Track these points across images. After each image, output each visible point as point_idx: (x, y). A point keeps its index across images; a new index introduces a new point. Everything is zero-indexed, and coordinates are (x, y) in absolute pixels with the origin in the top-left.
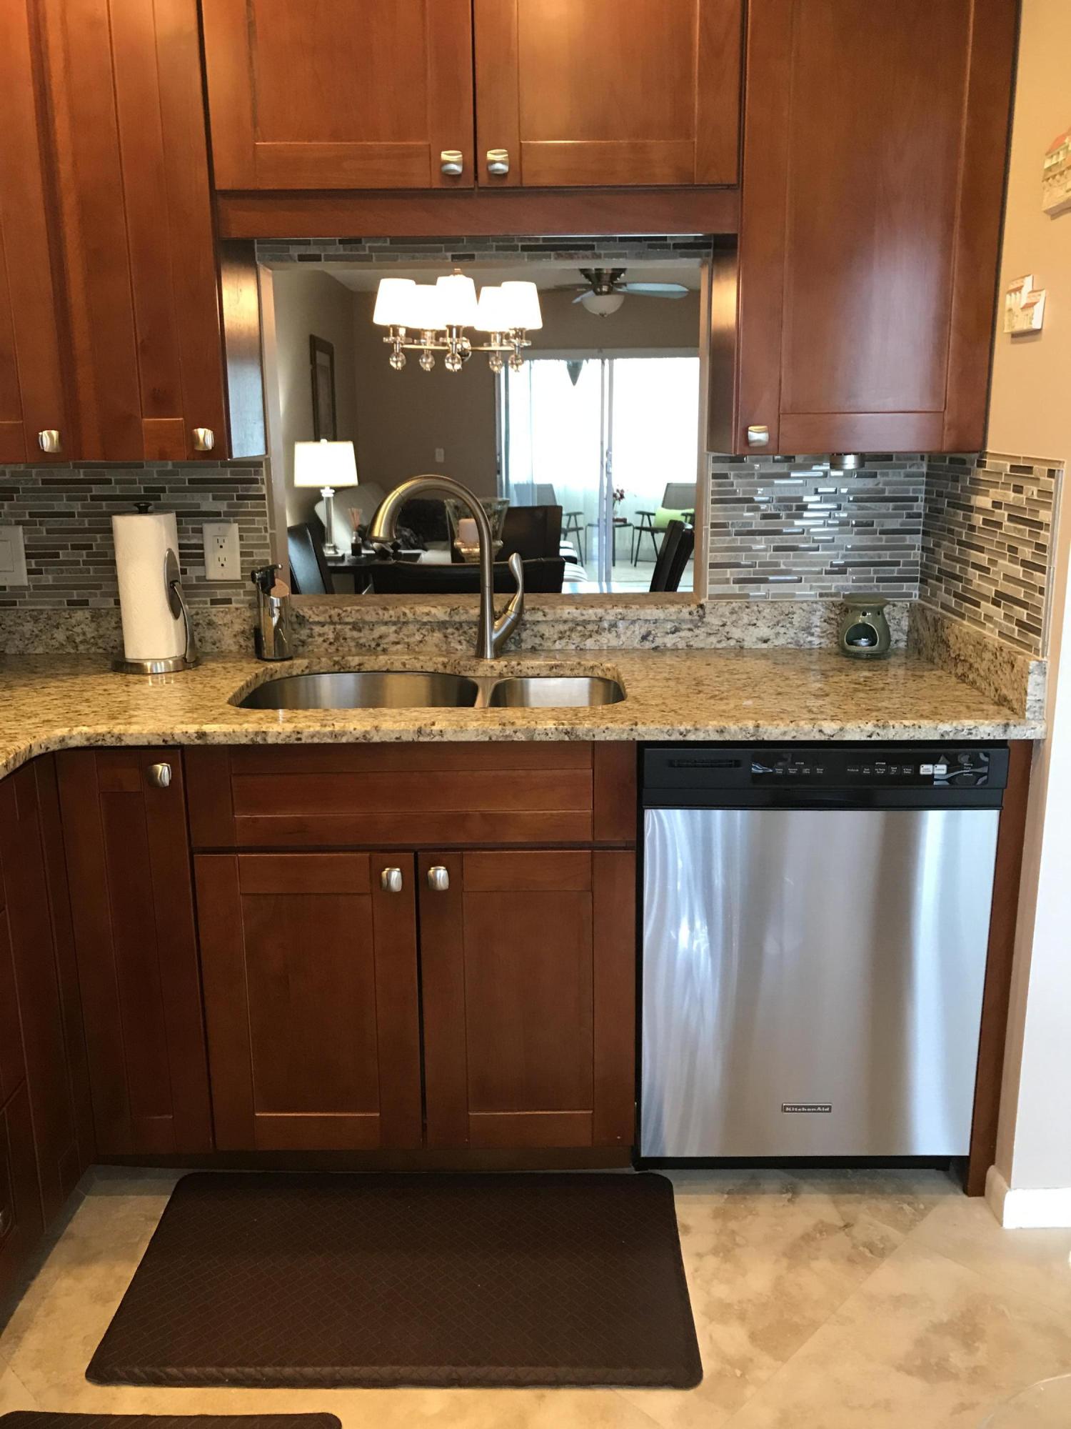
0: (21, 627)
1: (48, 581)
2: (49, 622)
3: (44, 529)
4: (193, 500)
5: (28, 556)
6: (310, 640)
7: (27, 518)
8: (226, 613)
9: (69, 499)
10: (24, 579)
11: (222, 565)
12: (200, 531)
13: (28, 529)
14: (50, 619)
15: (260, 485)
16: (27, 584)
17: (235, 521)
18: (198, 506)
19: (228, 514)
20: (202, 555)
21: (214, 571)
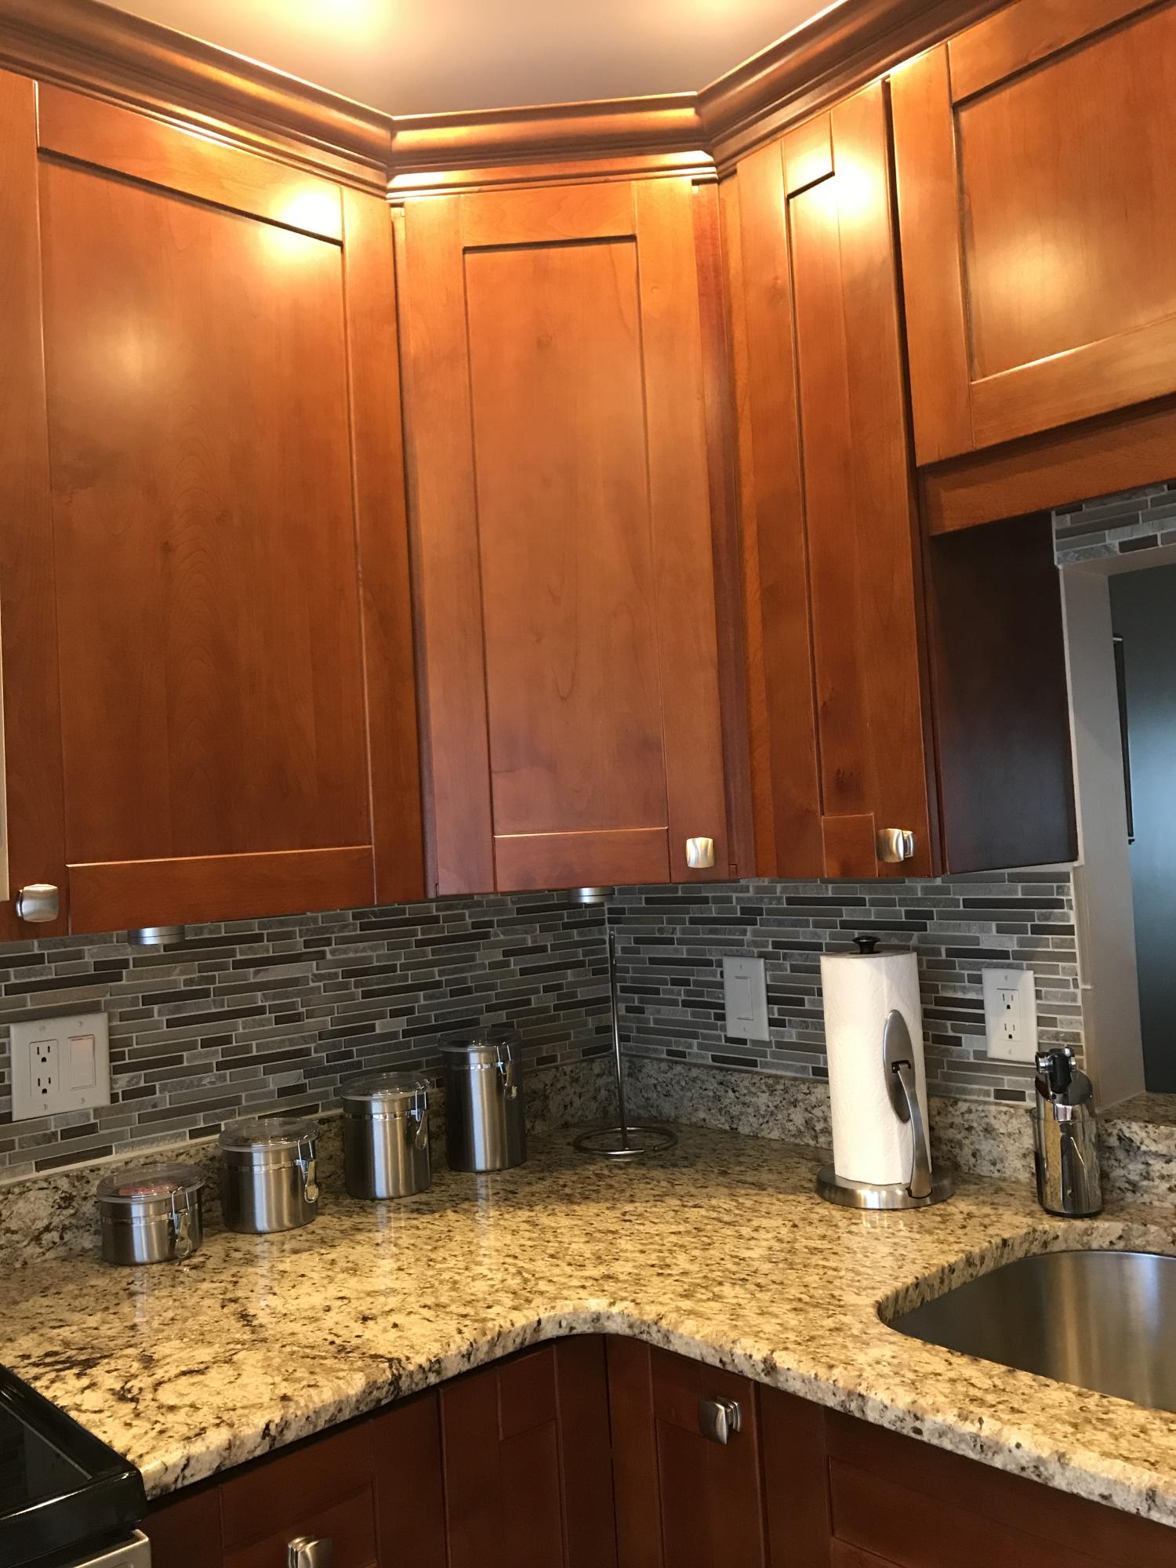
0: (754, 1100)
1: (791, 1037)
2: (786, 1096)
3: (787, 964)
4: (969, 931)
5: (770, 1001)
6: (1145, 1183)
7: (770, 949)
8: (1011, 1116)
9: (817, 925)
10: (764, 1033)
11: (1010, 1037)
12: (978, 980)
13: (771, 964)
14: (787, 1092)
15: (1066, 910)
16: (768, 1040)
17: (1029, 968)
18: (976, 941)
19: (1018, 955)
20: (981, 1018)
21: (998, 1047)
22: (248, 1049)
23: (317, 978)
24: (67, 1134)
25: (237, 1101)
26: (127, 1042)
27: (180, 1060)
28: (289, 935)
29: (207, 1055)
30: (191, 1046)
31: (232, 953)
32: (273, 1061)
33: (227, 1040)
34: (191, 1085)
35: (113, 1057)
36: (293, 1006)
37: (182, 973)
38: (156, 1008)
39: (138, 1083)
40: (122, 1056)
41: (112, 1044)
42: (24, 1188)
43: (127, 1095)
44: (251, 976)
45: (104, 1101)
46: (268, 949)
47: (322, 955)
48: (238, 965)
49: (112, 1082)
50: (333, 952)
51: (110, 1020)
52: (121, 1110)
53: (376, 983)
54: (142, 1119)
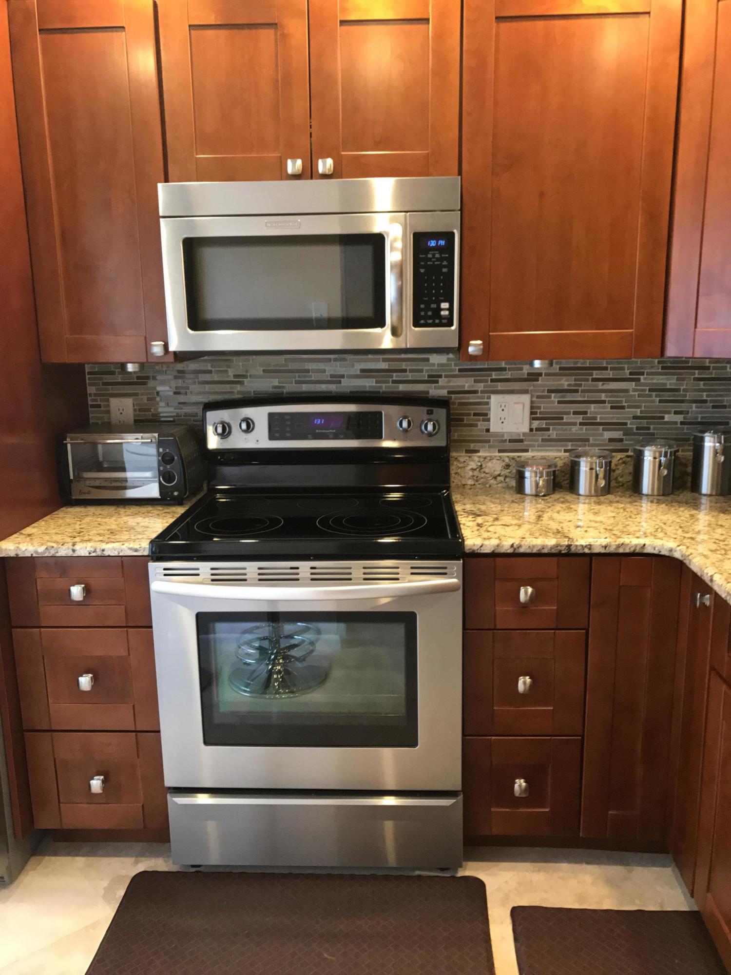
22: (595, 418)
23: (634, 390)
24: (510, 441)
25: (588, 440)
26: (539, 408)
27: (562, 418)
28: (623, 369)
29: (575, 418)
30: (568, 413)
31: (592, 374)
32: (608, 425)
33: (585, 413)
34: (566, 430)
35: (532, 413)
36: (621, 402)
37: (567, 380)
38: (553, 395)
39: (543, 425)
40: (536, 413)
41: (532, 407)
42: (491, 459)
43: (537, 430)
44: (600, 385)
45: (527, 430)
46: (610, 374)
47: (639, 380)
48: (594, 380)
49: (531, 424)
50: (645, 379)
51: (532, 396)
52: (534, 435)
53: (667, 396)
54: (543, 440)
